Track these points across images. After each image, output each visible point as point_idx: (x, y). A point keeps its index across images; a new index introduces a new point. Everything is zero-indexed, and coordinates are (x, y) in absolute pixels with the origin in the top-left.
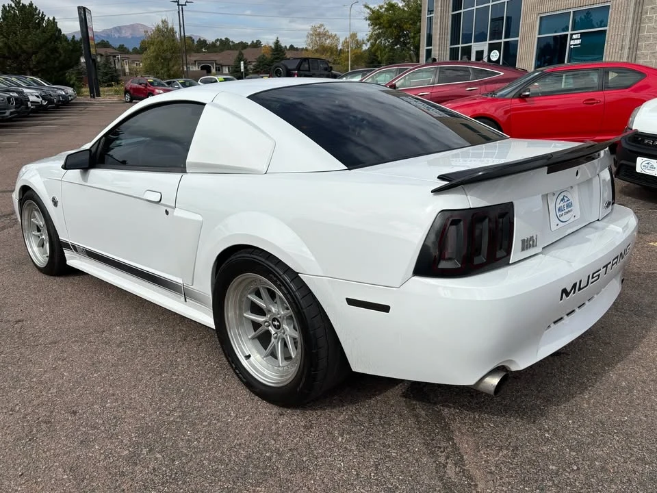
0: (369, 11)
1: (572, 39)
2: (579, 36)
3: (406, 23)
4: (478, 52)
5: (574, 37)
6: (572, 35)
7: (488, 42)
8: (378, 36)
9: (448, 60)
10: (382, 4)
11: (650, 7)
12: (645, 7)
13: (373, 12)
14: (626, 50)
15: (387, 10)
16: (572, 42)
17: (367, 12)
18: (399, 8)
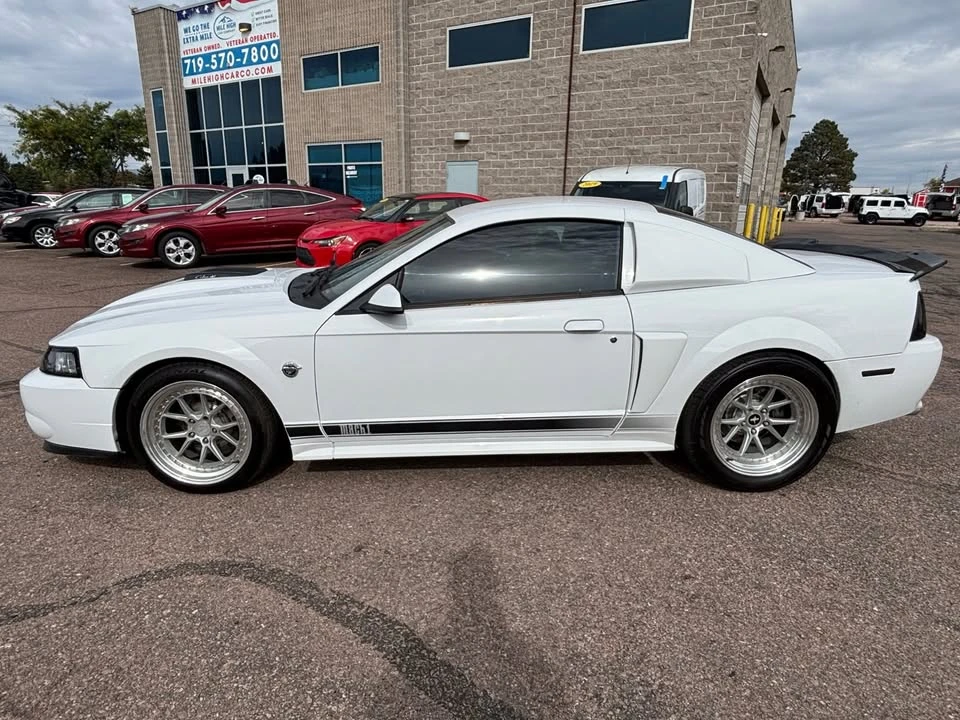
0: (16, 115)
1: (346, 170)
2: (354, 168)
3: (77, 136)
4: (235, 176)
5: (349, 168)
6: (346, 166)
7: (247, 166)
8: (35, 149)
9: (194, 183)
10: (36, 108)
11: (416, 147)
12: (412, 147)
13: (24, 118)
14: (404, 183)
15: (47, 117)
16: (347, 173)
17: (14, 118)
18: (63, 116)
